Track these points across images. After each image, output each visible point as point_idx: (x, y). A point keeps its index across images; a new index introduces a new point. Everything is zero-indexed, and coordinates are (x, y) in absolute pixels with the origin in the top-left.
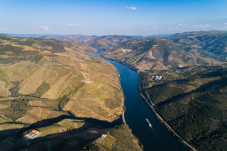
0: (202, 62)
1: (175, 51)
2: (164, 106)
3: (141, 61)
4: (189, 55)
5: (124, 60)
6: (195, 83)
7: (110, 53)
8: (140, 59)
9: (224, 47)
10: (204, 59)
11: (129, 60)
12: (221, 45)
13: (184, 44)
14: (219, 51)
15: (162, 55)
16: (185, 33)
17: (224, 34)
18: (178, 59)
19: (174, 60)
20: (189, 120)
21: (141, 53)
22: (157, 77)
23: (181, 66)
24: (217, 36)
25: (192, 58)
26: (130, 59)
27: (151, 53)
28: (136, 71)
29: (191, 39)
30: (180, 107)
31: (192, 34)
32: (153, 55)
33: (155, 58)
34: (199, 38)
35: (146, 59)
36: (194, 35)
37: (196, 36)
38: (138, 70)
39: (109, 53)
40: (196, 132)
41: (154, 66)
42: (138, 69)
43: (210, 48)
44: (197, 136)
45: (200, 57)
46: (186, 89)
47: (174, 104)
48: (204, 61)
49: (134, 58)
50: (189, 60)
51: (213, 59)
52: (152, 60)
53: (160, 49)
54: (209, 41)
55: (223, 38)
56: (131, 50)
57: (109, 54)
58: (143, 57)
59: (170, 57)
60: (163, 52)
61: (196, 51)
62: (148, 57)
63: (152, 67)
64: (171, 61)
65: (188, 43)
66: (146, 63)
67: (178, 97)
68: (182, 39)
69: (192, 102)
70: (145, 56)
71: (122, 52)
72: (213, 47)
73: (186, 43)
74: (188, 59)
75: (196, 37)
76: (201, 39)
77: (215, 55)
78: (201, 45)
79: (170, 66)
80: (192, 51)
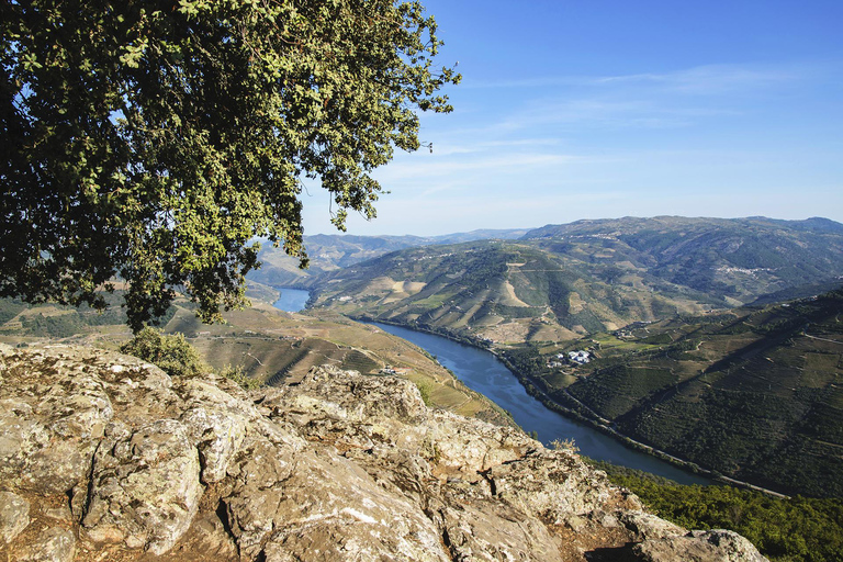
0: (668, 311)
1: (580, 280)
2: (641, 415)
3: (484, 315)
4: (625, 291)
5: (414, 317)
6: (699, 352)
7: (348, 298)
8: (479, 311)
9: (709, 265)
10: (669, 301)
11: (436, 316)
12: (700, 261)
13: (592, 259)
14: (700, 277)
15: (543, 294)
16: (578, 222)
17: (698, 228)
18: (598, 304)
19: (587, 310)
20: (718, 432)
21: (476, 291)
22: (574, 355)
23: (612, 327)
24: (682, 234)
25: (638, 301)
26: (441, 312)
27: (510, 288)
28: (483, 349)
29: (608, 244)
30: (685, 410)
31: (604, 226)
32: (518, 296)
33: (528, 306)
34: (631, 241)
35: (502, 309)
36: (610, 231)
37: (618, 234)
38: (487, 343)
39: (342, 299)
40: (745, 452)
41: (534, 329)
42: (488, 341)
43: (671, 270)
44: (750, 459)
45: (659, 298)
46: (682, 369)
47: (666, 406)
48: (673, 307)
49: (453, 309)
50: (630, 308)
51: (695, 302)
52: (520, 313)
53: (533, 277)
54: (663, 249)
55: (701, 240)
56: (424, 284)
57: (346, 303)
58: (485, 303)
59: (574, 298)
60: (545, 286)
61: (635, 279)
62: (503, 302)
63: (527, 332)
64: (580, 312)
65: (602, 256)
66: (503, 322)
67: (667, 391)
68: (580, 244)
69: (710, 395)
70: (491, 298)
71: (391, 293)
72: (678, 267)
73: (597, 256)
74: (626, 303)
75: (618, 237)
76: (636, 241)
77: (693, 292)
78: (644, 261)
79: (580, 328)
80: (625, 279)
